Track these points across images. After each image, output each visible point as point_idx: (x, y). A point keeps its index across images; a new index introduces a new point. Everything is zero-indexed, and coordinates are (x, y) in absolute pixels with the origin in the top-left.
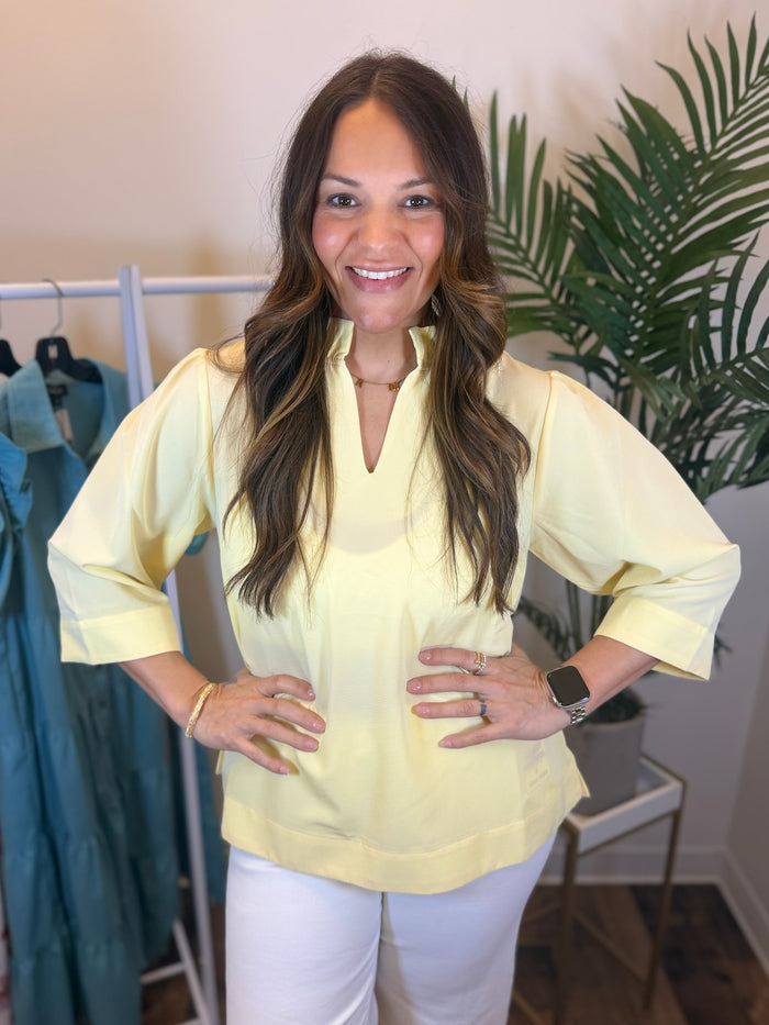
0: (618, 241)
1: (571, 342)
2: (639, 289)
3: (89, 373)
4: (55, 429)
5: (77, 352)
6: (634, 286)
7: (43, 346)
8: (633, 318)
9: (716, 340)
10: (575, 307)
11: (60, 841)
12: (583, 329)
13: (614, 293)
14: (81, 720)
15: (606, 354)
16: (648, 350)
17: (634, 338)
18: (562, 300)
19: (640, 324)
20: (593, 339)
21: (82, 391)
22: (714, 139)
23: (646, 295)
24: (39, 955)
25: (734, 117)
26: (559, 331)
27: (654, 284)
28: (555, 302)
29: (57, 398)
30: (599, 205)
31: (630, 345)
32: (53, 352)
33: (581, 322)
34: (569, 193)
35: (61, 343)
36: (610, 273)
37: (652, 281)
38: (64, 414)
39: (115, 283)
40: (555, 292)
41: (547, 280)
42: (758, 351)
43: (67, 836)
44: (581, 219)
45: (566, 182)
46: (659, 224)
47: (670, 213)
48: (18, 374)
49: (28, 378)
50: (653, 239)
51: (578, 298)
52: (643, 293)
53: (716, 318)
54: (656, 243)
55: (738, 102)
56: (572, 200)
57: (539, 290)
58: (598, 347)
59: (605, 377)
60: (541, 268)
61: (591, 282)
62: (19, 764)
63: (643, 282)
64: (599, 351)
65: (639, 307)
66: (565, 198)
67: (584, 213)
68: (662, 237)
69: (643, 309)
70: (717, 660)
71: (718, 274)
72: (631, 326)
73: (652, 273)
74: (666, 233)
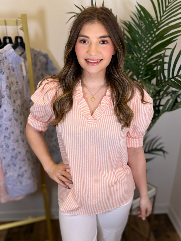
2: (142, 59)
6: (141, 57)
8: (140, 67)
9: (166, 72)
12: (128, 70)
15: (135, 77)
16: (146, 75)
17: (141, 72)
19: (143, 68)
20: (131, 73)
22: (161, 17)
23: (144, 60)
25: (166, 11)
27: (146, 57)
30: (132, 36)
31: (140, 74)
33: (127, 68)
34: (124, 32)
36: (133, 54)
37: (145, 56)
42: (177, 75)
44: (127, 40)
46: (147, 40)
47: (149, 37)
50: (145, 44)
51: (127, 62)
52: (143, 59)
53: (166, 66)
54: (146, 45)
55: (166, 7)
56: (125, 34)
58: (132, 75)
61: (130, 57)
63: (143, 56)
64: (133, 76)
65: (142, 64)
68: (147, 44)
69: (143, 64)
70: (164, 156)
71: (166, 54)
72: (140, 69)
73: (145, 54)
74: (149, 43)
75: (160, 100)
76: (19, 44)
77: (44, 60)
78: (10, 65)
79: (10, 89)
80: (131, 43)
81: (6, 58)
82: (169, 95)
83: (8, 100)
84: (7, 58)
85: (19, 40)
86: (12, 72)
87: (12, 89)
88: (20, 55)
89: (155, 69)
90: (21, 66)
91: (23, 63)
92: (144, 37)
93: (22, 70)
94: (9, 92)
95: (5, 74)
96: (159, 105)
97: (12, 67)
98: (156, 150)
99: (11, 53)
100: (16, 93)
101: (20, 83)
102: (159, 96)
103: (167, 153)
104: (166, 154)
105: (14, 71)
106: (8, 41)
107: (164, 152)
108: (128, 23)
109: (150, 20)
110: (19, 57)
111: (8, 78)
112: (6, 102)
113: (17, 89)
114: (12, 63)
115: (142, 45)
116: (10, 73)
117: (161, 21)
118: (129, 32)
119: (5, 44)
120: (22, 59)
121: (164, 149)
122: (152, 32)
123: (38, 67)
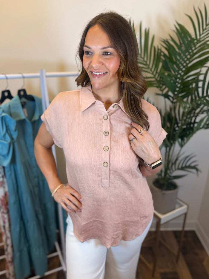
0: (174, 63)
1: (161, 90)
3: (31, 98)
4: (23, 114)
5: (28, 93)
6: (178, 75)
7: (19, 92)
8: (177, 84)
9: (200, 90)
10: (162, 81)
11: (26, 222)
12: (164, 87)
13: (172, 77)
14: (31, 191)
15: (170, 94)
16: (181, 92)
17: (177, 89)
18: (158, 79)
19: (179, 85)
20: (167, 89)
21: (30, 103)
22: (200, 35)
24: (21, 251)
25: (206, 29)
26: (157, 87)
28: (156, 79)
29: (23, 105)
30: (169, 53)
31: (176, 91)
32: (22, 93)
33: (163, 85)
35: (24, 91)
36: (170, 71)
37: (182, 74)
38: (25, 110)
39: (38, 74)
40: (157, 76)
41: (155, 73)
43: (28, 221)
45: (160, 47)
46: (185, 58)
47: (188, 55)
48: (13, 99)
49: (16, 100)
50: (183, 62)
51: (163, 78)
52: (180, 77)
53: (200, 84)
55: (207, 25)
56: (161, 51)
57: (152, 76)
58: (168, 92)
59: (169, 99)
60: (153, 70)
61: (166, 74)
62: (15, 203)
63: (180, 74)
66: (159, 51)
67: (165, 55)
69: (180, 81)
70: (197, 174)
71: (201, 72)
72: (177, 86)
73: (183, 71)
74: (187, 61)
75: (196, 117)
82: (205, 113)
89: (191, 87)
92: (182, 55)
96: (195, 122)
98: (190, 167)
102: (194, 113)
103: (201, 172)
104: (199, 173)
107: (197, 170)
109: (189, 39)
115: (181, 63)
117: (200, 38)
121: (198, 167)
122: (190, 51)
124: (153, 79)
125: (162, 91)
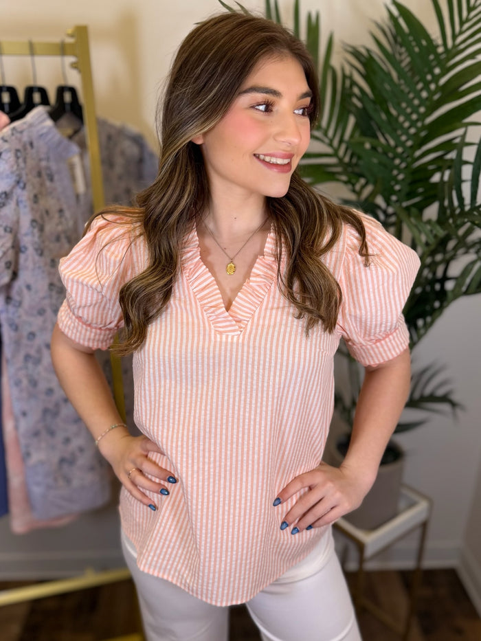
1: (354, 191)
2: (400, 150)
6: (396, 146)
8: (395, 172)
9: (466, 189)
10: (356, 165)
12: (363, 181)
13: (382, 154)
15: (380, 201)
16: (410, 195)
17: (398, 187)
18: (347, 159)
19: (401, 177)
20: (370, 188)
22: (454, 37)
23: (405, 155)
25: (468, 20)
26: (345, 182)
27: (411, 147)
28: (341, 160)
30: (373, 88)
31: (395, 193)
33: (360, 176)
34: (351, 78)
36: (377, 138)
37: (409, 143)
40: (341, 153)
41: (336, 143)
44: (360, 99)
45: (348, 70)
46: (414, 98)
47: (422, 90)
50: (409, 110)
51: (359, 158)
52: (403, 152)
54: (411, 113)
55: (470, 9)
56: (353, 83)
57: (329, 150)
58: (373, 195)
60: (330, 133)
61: (368, 146)
63: (403, 144)
64: (374, 198)
65: (400, 164)
66: (348, 83)
67: (362, 95)
68: (416, 109)
69: (403, 165)
70: (455, 415)
72: (395, 178)
73: (410, 137)
74: (419, 106)
75: (447, 263)
76: (68, 108)
77: (133, 150)
78: (44, 164)
79: (42, 229)
80: (370, 107)
81: (31, 144)
82: (472, 251)
83: (37, 258)
84: (35, 144)
85: (67, 97)
86: (48, 183)
87: (48, 228)
88: (70, 137)
89: (436, 178)
90: (72, 167)
91: (76, 160)
92: (407, 90)
93: (73, 178)
94: (40, 237)
95: (29, 187)
96: (445, 278)
97: (48, 168)
98: (433, 398)
99: (45, 131)
100: (58, 239)
101: (67, 214)
102: (444, 252)
103: (463, 408)
104: (458, 411)
105: (51, 179)
106: (37, 97)
107: (454, 405)
108: (363, 51)
109: (424, 43)
110: (66, 141)
111: (36, 199)
112: (30, 264)
113: (60, 228)
114: (48, 159)
115: (401, 111)
116: (42, 184)
117: (455, 46)
118: (366, 77)
119: (30, 106)
120: (75, 148)
121: (455, 397)
122: (429, 77)
123: (118, 169)
124: (333, 160)
125: (359, 193)
